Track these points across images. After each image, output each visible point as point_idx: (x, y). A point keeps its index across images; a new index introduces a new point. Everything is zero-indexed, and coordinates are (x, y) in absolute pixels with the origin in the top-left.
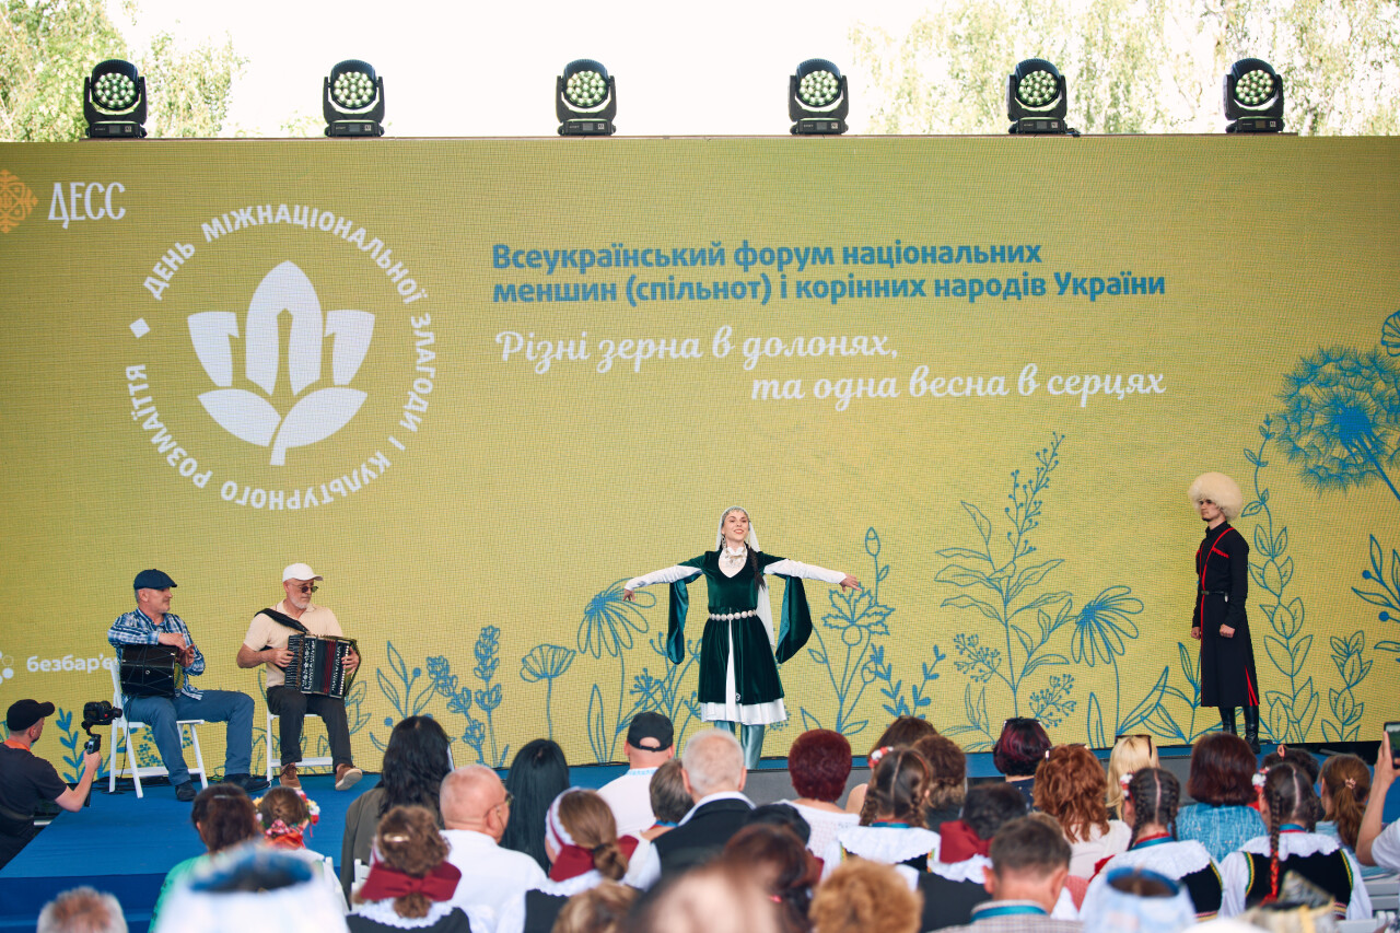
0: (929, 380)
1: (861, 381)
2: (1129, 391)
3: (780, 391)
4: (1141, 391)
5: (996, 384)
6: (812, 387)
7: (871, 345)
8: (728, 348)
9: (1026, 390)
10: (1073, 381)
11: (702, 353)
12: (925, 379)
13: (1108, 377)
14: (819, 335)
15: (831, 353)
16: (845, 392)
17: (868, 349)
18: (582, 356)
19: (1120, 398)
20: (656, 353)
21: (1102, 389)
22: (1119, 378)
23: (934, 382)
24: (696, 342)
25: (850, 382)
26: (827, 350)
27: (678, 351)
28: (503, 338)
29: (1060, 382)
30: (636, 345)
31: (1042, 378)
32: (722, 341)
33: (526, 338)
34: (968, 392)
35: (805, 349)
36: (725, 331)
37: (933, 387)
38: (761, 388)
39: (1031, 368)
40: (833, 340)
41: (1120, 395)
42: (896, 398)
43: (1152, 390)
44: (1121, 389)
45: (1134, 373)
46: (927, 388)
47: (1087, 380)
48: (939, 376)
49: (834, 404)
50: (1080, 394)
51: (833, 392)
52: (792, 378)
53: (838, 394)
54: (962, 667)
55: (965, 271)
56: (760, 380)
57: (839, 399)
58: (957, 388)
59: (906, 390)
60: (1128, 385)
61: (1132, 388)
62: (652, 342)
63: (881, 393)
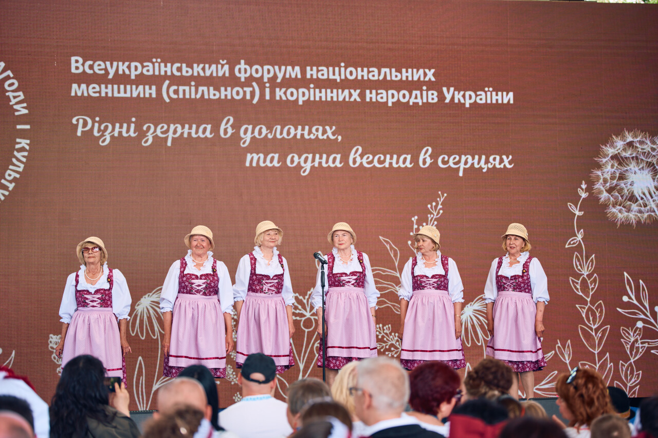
0: (362, 156)
1: (317, 156)
2: (490, 166)
3: (264, 162)
4: (498, 166)
5: (405, 159)
6: (286, 159)
7: (324, 132)
8: (230, 131)
9: (424, 162)
10: (455, 158)
11: (213, 134)
12: (360, 155)
13: (477, 157)
14: (291, 125)
15: (299, 137)
16: (306, 163)
17: (323, 135)
18: (132, 134)
19: (484, 171)
20: (182, 133)
21: (473, 164)
22: (484, 157)
23: (366, 157)
24: (209, 127)
25: (310, 156)
26: (296, 135)
27: (197, 132)
28: (78, 120)
30: (169, 127)
31: (434, 156)
32: (226, 127)
33: (94, 122)
34: (387, 164)
35: (281, 133)
36: (228, 120)
37: (364, 161)
38: (252, 159)
39: (427, 150)
40: (300, 127)
41: (484, 168)
42: (340, 168)
43: (505, 165)
44: (485, 164)
45: (493, 155)
46: (361, 161)
47: (463, 158)
48: (368, 153)
49: (300, 171)
50: (459, 167)
51: (299, 163)
52: (272, 153)
53: (302, 164)
54: (381, 345)
55: (386, 84)
56: (251, 154)
57: (303, 167)
58: (380, 162)
59: (347, 162)
60: (490, 162)
61: (492, 164)
62: (179, 127)
63: (331, 164)
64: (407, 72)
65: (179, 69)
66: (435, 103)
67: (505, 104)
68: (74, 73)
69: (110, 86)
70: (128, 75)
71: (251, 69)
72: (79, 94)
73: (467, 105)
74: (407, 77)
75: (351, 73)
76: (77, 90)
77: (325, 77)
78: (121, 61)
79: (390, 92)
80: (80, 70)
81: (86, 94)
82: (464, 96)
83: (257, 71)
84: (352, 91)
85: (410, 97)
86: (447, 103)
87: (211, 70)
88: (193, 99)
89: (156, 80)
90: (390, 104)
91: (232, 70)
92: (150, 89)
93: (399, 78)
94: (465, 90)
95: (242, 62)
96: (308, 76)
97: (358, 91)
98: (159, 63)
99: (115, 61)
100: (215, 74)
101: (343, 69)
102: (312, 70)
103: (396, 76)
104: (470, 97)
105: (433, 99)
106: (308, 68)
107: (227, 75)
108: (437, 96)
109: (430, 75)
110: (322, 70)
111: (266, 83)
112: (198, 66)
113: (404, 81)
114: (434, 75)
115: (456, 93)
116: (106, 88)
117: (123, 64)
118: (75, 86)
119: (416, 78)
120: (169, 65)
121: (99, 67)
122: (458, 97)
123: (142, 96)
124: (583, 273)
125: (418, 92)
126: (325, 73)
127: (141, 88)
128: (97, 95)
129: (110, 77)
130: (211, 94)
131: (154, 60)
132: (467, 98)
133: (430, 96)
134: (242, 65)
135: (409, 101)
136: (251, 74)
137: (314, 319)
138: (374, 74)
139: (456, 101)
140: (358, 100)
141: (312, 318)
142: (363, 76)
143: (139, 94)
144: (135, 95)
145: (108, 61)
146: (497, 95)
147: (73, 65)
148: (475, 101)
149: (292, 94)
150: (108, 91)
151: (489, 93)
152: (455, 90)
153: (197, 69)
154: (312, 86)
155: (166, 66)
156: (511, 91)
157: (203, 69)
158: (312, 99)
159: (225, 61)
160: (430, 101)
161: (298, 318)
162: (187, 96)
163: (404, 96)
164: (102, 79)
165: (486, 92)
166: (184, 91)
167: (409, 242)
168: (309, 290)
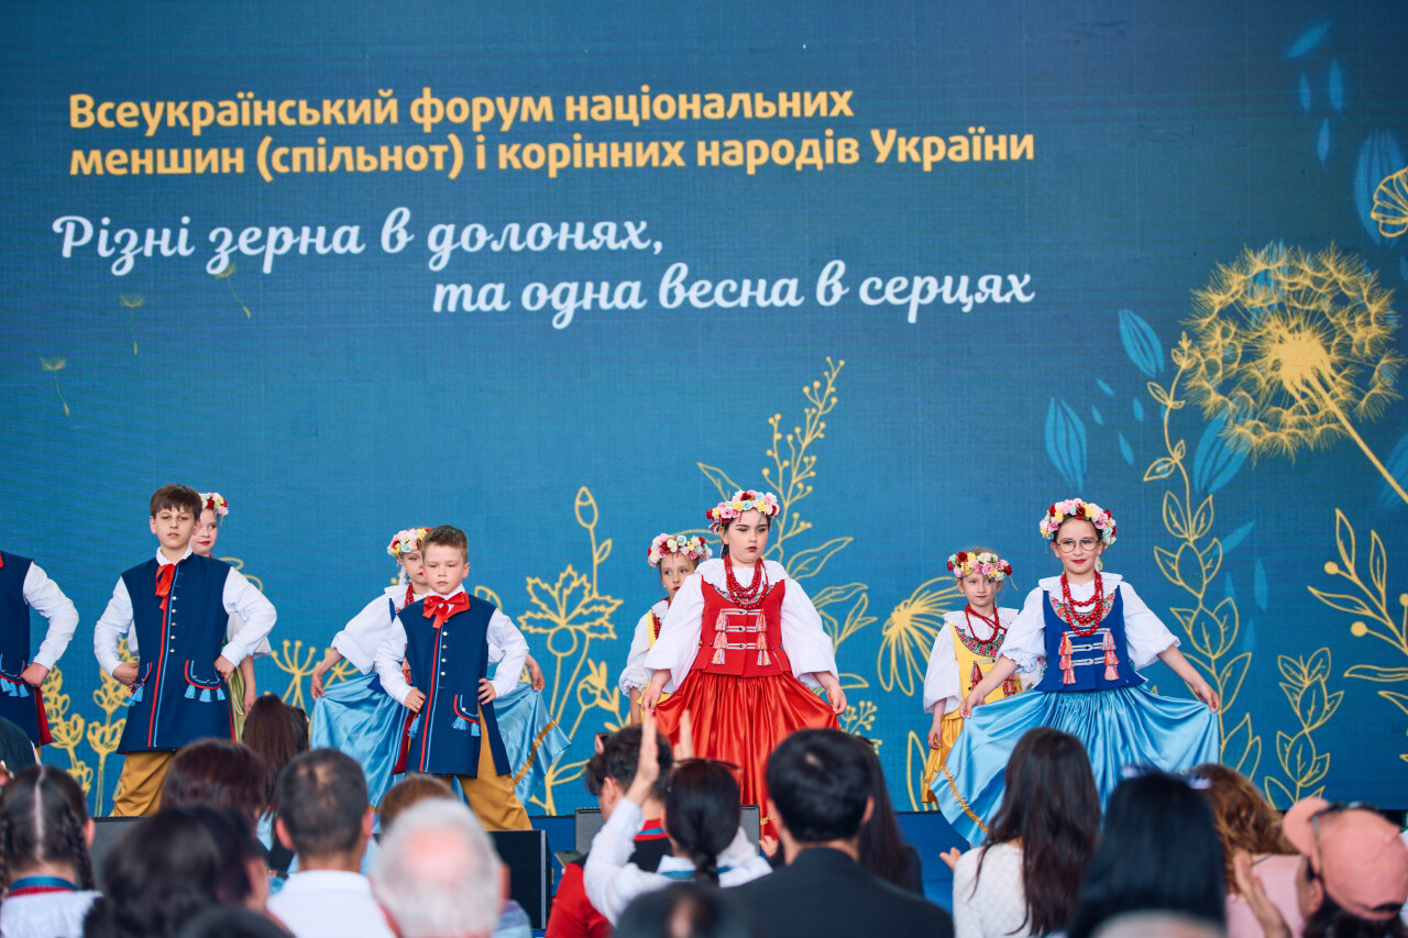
0: (687, 284)
1: (589, 286)
2: (980, 299)
3: (474, 301)
4: (997, 299)
5: (785, 289)
6: (520, 294)
8: (403, 238)
9: (829, 294)
10: (898, 284)
11: (365, 246)
12: (683, 283)
13: (949, 280)
16: (565, 302)
17: (618, 240)
18: (182, 250)
19: (966, 309)
20: (296, 247)
21: (940, 296)
22: (964, 280)
23: (696, 285)
24: (355, 231)
25: (574, 287)
27: (328, 241)
28: (64, 225)
29: (879, 286)
30: (266, 235)
31: (851, 282)
32: (395, 230)
33: (98, 227)
34: (744, 301)
35: (521, 240)
36: (400, 216)
37: (693, 295)
38: (448, 297)
39: (836, 268)
41: (965, 305)
42: (640, 310)
43: (1013, 297)
44: (968, 295)
45: (986, 273)
46: (685, 295)
47: (918, 283)
48: (702, 278)
49: (551, 319)
50: (908, 304)
51: (549, 302)
52: (491, 281)
53: (556, 304)
55: (742, 128)
56: (446, 284)
57: (557, 312)
58: (728, 296)
59: (654, 298)
60: (979, 290)
61: (983, 294)
62: (288, 232)
63: (618, 303)
64: (790, 99)
65: (293, 112)
66: (854, 165)
67: (1015, 162)
68: (77, 130)
69: (149, 153)
70: (186, 128)
71: (445, 105)
72: (87, 170)
73: (927, 167)
74: (790, 110)
75: (664, 107)
76: (82, 163)
77: (607, 116)
78: (171, 100)
79: (751, 144)
80: (89, 122)
81: (100, 171)
82: (919, 148)
83: (458, 110)
84: (667, 145)
85: (797, 154)
86: (880, 165)
87: (361, 111)
88: (322, 173)
89: (245, 138)
90: (751, 171)
91: (404, 109)
92: (233, 155)
93: (772, 112)
94: (922, 135)
95: (427, 91)
96: (570, 117)
97: (680, 145)
98: (251, 102)
99: (160, 100)
100: (367, 120)
101: (645, 99)
102: (577, 102)
103: (766, 110)
104: (934, 149)
105: (848, 156)
106: (570, 100)
107: (394, 119)
108: (859, 150)
109: (842, 103)
110: (601, 103)
111: (478, 133)
112: (332, 104)
113: (783, 119)
114: (850, 103)
115: (902, 141)
116: (142, 156)
117: (177, 106)
118: (78, 155)
119: (809, 112)
120: (271, 104)
121: (127, 114)
122: (906, 149)
123: (215, 170)
124: (1186, 536)
125: (815, 143)
126: (606, 108)
127: (213, 153)
128: (123, 171)
129: (150, 132)
130: (361, 161)
131: (241, 95)
132: (928, 152)
133: (842, 151)
134: (427, 98)
135: (793, 163)
136: (445, 118)
137: (579, 632)
138: (716, 107)
139: (902, 158)
140: (680, 162)
142: (690, 112)
143: (209, 166)
144: (200, 169)
145: (145, 100)
146: (996, 142)
147: (75, 111)
148: (946, 157)
149: (534, 156)
150: (143, 162)
151: (977, 140)
152: (898, 136)
153: (331, 110)
154: (577, 137)
155: (265, 107)
156: (1029, 133)
157: (344, 110)
158: (578, 164)
159: (390, 92)
160: (842, 159)
161: (541, 630)
162: (310, 168)
163: (783, 152)
164: (132, 139)
165: (970, 137)
166: (303, 157)
167: (766, 472)
168: (563, 570)
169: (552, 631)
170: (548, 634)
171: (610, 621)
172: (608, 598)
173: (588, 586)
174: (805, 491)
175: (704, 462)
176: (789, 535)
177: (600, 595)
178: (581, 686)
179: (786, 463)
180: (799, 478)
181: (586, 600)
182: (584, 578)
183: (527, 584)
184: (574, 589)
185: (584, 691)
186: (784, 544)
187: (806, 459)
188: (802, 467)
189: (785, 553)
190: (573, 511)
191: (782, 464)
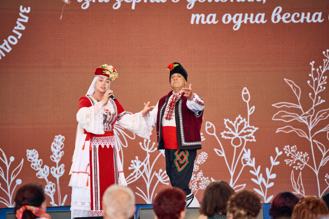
0: (281, 14)
1: (246, 15)
3: (205, 20)
5: (317, 16)
6: (222, 18)
11: (166, 0)
15: (232, 0)
16: (238, 21)
18: (105, 0)
23: (284, 15)
25: (241, 15)
34: (302, 21)
37: (284, 18)
38: (196, 18)
42: (264, 24)
46: (281, 18)
48: (287, 12)
49: (232, 27)
51: (232, 20)
52: (211, 13)
53: (234, 21)
54: (289, 161)
56: (195, 14)
57: (235, 24)
58: (296, 19)
59: (270, 20)
63: (257, 21)
137: (242, 139)
141: (240, 137)
161: (229, 138)
167: (309, 82)
168: (237, 116)
169: (233, 138)
170: (231, 139)
171: (253, 135)
172: (253, 127)
173: (246, 122)
174: (323, 88)
175: (286, 78)
176: (317, 104)
177: (251, 126)
178: (243, 158)
179: (316, 79)
180: (321, 84)
181: (245, 127)
182: (245, 119)
183: (224, 121)
184: (241, 124)
185: (244, 160)
186: (315, 108)
187: (323, 78)
188: (322, 80)
189: (315, 111)
190: (241, 95)
191: (314, 79)
